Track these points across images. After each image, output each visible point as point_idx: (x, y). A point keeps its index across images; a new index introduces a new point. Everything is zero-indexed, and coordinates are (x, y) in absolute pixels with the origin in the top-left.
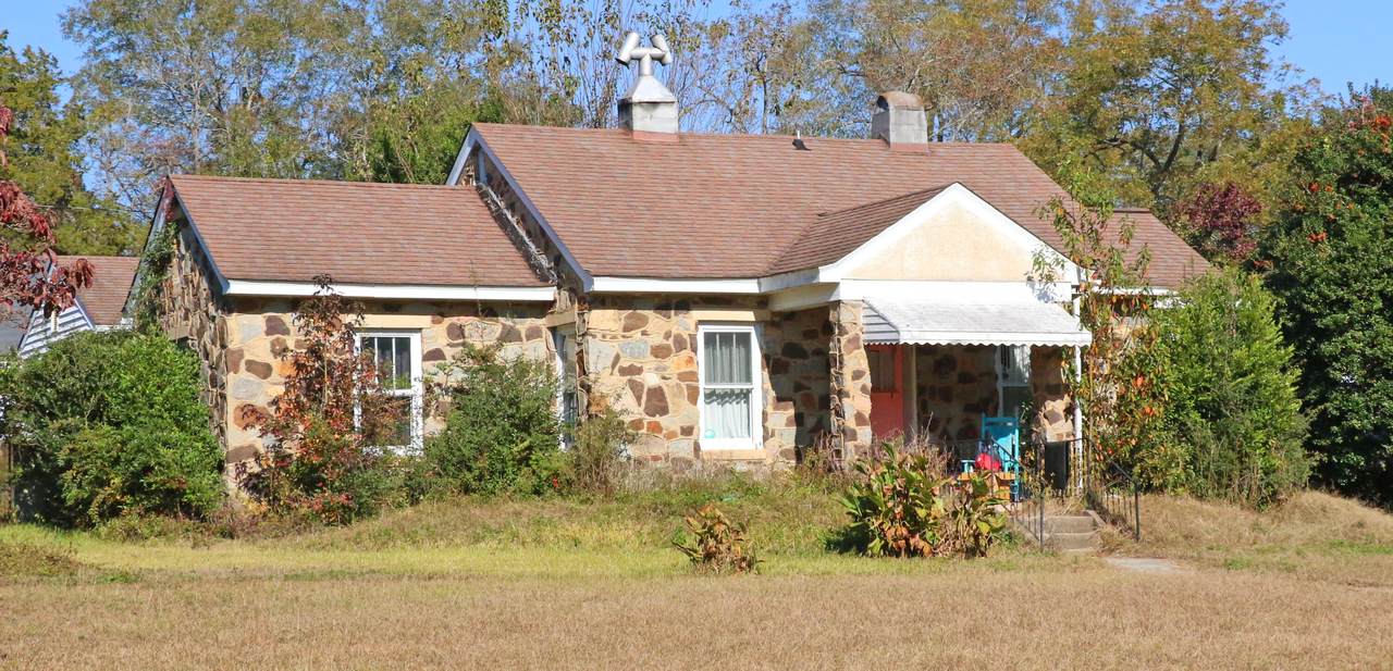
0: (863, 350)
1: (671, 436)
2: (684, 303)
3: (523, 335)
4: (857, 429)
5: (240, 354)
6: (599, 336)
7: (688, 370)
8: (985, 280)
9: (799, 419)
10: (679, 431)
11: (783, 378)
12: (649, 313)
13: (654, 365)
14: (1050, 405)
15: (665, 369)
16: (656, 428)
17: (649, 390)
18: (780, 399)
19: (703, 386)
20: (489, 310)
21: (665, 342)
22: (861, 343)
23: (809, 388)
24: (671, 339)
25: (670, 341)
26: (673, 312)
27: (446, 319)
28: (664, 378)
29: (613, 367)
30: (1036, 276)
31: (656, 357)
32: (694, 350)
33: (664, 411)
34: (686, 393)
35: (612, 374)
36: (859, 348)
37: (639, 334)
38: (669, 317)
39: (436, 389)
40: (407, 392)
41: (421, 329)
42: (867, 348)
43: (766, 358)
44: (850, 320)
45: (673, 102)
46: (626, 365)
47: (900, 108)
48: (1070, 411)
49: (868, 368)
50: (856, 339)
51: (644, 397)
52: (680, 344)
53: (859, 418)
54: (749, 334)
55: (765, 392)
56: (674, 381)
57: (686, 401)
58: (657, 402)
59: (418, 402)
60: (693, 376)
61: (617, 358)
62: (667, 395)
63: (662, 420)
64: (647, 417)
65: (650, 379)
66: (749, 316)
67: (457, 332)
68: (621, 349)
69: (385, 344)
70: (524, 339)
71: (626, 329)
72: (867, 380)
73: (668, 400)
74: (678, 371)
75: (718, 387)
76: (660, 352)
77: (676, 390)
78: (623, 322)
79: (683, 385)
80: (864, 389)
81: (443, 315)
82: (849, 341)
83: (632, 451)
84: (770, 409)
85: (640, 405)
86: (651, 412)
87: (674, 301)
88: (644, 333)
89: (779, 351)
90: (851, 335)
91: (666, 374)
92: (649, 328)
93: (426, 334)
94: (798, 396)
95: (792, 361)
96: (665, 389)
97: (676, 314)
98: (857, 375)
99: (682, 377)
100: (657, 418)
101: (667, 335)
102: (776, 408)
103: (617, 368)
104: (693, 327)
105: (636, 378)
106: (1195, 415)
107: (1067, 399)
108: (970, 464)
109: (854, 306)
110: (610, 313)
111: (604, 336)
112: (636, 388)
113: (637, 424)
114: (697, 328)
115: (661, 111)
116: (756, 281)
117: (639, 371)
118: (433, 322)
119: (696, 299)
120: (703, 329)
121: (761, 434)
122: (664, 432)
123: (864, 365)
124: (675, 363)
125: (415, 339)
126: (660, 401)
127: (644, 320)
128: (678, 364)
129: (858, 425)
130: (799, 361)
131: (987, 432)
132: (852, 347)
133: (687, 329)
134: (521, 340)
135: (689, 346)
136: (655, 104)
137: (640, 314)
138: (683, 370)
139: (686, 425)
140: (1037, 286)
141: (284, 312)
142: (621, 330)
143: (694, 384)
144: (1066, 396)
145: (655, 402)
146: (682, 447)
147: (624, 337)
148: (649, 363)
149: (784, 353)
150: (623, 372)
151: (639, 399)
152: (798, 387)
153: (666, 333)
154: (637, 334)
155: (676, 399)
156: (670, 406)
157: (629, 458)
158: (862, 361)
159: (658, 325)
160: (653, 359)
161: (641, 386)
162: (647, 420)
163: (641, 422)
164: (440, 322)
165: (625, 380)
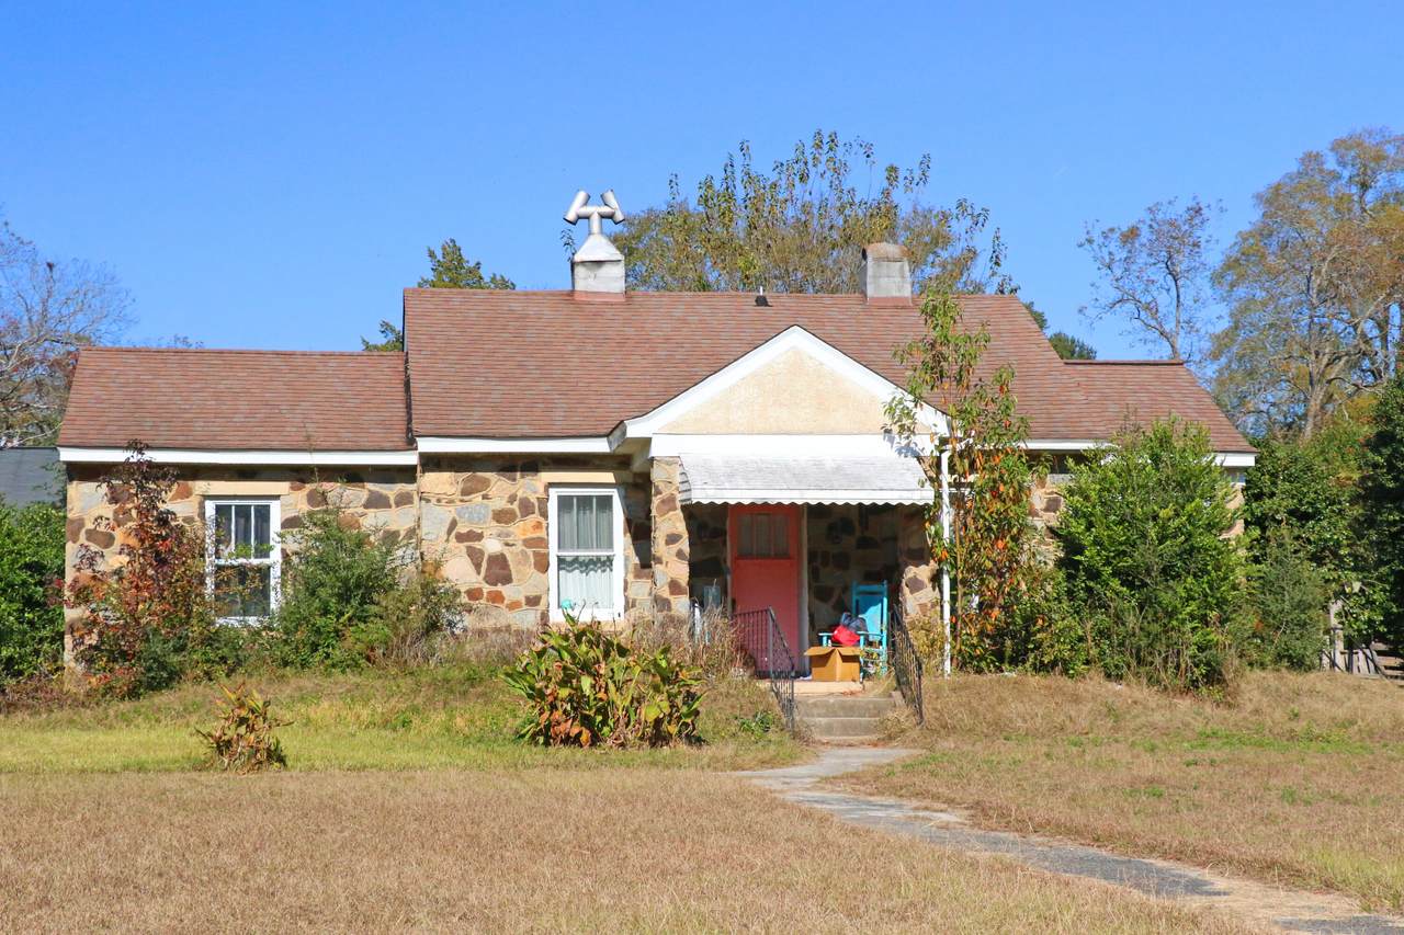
0: (679, 513)
1: (514, 606)
2: (532, 464)
3: (392, 502)
4: (671, 598)
5: (80, 523)
6: (434, 501)
7: (534, 536)
8: (832, 433)
10: (523, 601)
12: (492, 476)
13: (494, 532)
14: (911, 572)
15: (508, 535)
16: (497, 598)
17: (490, 557)
18: (642, 566)
19: (554, 552)
20: (353, 475)
21: (509, 506)
22: (678, 505)
24: (516, 503)
25: (515, 506)
26: (518, 474)
27: (307, 486)
28: (507, 545)
29: (449, 532)
30: (895, 429)
31: (498, 521)
32: (545, 515)
33: (507, 580)
34: (533, 561)
35: (447, 540)
36: (675, 509)
37: (481, 498)
38: (514, 480)
39: (293, 558)
40: (266, 561)
41: (279, 496)
42: (684, 508)
43: (628, 522)
44: (664, 478)
45: (619, 261)
46: (465, 531)
47: (878, 260)
48: (936, 579)
49: (686, 532)
50: (672, 499)
51: (484, 565)
52: (527, 508)
53: (674, 587)
54: (611, 497)
55: (627, 559)
56: (520, 547)
57: (533, 570)
58: (499, 570)
59: (276, 573)
60: (542, 542)
61: (454, 524)
62: (510, 563)
63: (506, 590)
64: (487, 586)
65: (491, 546)
66: (609, 477)
67: (318, 498)
68: (459, 515)
69: (243, 512)
70: (394, 506)
71: (465, 492)
72: (684, 545)
73: (511, 567)
74: (523, 537)
75: (582, 554)
76: (502, 517)
77: (520, 556)
78: (461, 486)
79: (530, 552)
80: (680, 554)
81: (304, 481)
82: (663, 502)
83: (469, 620)
84: (631, 578)
85: (479, 573)
86: (492, 579)
87: (520, 463)
88: (485, 497)
89: (643, 514)
90: (666, 493)
91: (510, 540)
92: (492, 491)
93: (285, 502)
96: (509, 557)
97: (522, 477)
98: (672, 539)
99: (528, 543)
100: (499, 587)
101: (512, 499)
102: (637, 576)
103: (454, 533)
104: (542, 489)
105: (477, 545)
106: (1115, 583)
107: (933, 565)
108: (829, 638)
109: (668, 463)
110: (446, 476)
111: (439, 501)
112: (475, 556)
113: (474, 594)
114: (546, 490)
115: (606, 270)
116: (605, 439)
117: (479, 537)
118: (292, 488)
119: (546, 460)
120: (554, 493)
121: (623, 603)
122: (506, 602)
123: (680, 527)
124: (521, 529)
125: (275, 507)
126: (504, 569)
127: (486, 483)
128: (524, 530)
129: (672, 593)
131: (857, 602)
132: (667, 508)
133: (535, 492)
134: (390, 507)
135: (537, 511)
136: (599, 263)
137: (482, 477)
138: (529, 535)
139: (532, 593)
140: (897, 439)
142: (459, 492)
143: (542, 551)
144: (932, 561)
145: (497, 570)
146: (527, 619)
147: (462, 501)
148: (490, 528)
150: (461, 538)
151: (478, 566)
153: (510, 497)
154: (477, 498)
155: (520, 566)
156: (514, 576)
157: (465, 630)
158: (678, 524)
159: (500, 488)
160: (494, 524)
161: (481, 552)
162: (487, 588)
163: (480, 591)
164: (299, 489)
165: (463, 546)
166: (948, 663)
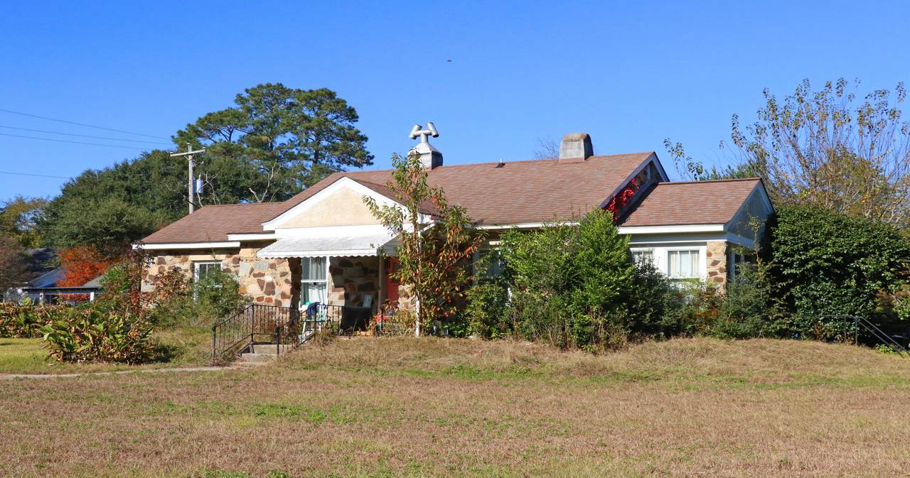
6: (244, 260)
9: (346, 296)
11: (338, 277)
15: (275, 274)
16: (270, 300)
17: (267, 283)
18: (336, 286)
21: (273, 261)
23: (353, 281)
29: (250, 273)
33: (275, 293)
35: (249, 277)
46: (256, 272)
51: (265, 287)
55: (330, 283)
61: (252, 270)
62: (276, 286)
63: (274, 297)
65: (268, 279)
68: (254, 266)
71: (257, 257)
76: (273, 266)
78: (255, 254)
84: (330, 292)
85: (262, 290)
86: (268, 293)
89: (337, 264)
91: (276, 276)
94: (347, 285)
95: (344, 269)
96: (275, 283)
100: (271, 296)
102: (333, 291)
105: (262, 278)
112: (261, 284)
113: (260, 299)
117: (263, 275)
122: (274, 302)
126: (273, 288)
130: (349, 269)
141: (165, 255)
145: (270, 289)
148: (268, 271)
149: (340, 265)
150: (255, 276)
151: (262, 288)
152: (347, 281)
154: (262, 259)
155: (279, 287)
160: (270, 269)
161: (264, 281)
162: (266, 296)
163: (263, 298)
164: (230, 257)
165: (256, 279)
166: (417, 330)
